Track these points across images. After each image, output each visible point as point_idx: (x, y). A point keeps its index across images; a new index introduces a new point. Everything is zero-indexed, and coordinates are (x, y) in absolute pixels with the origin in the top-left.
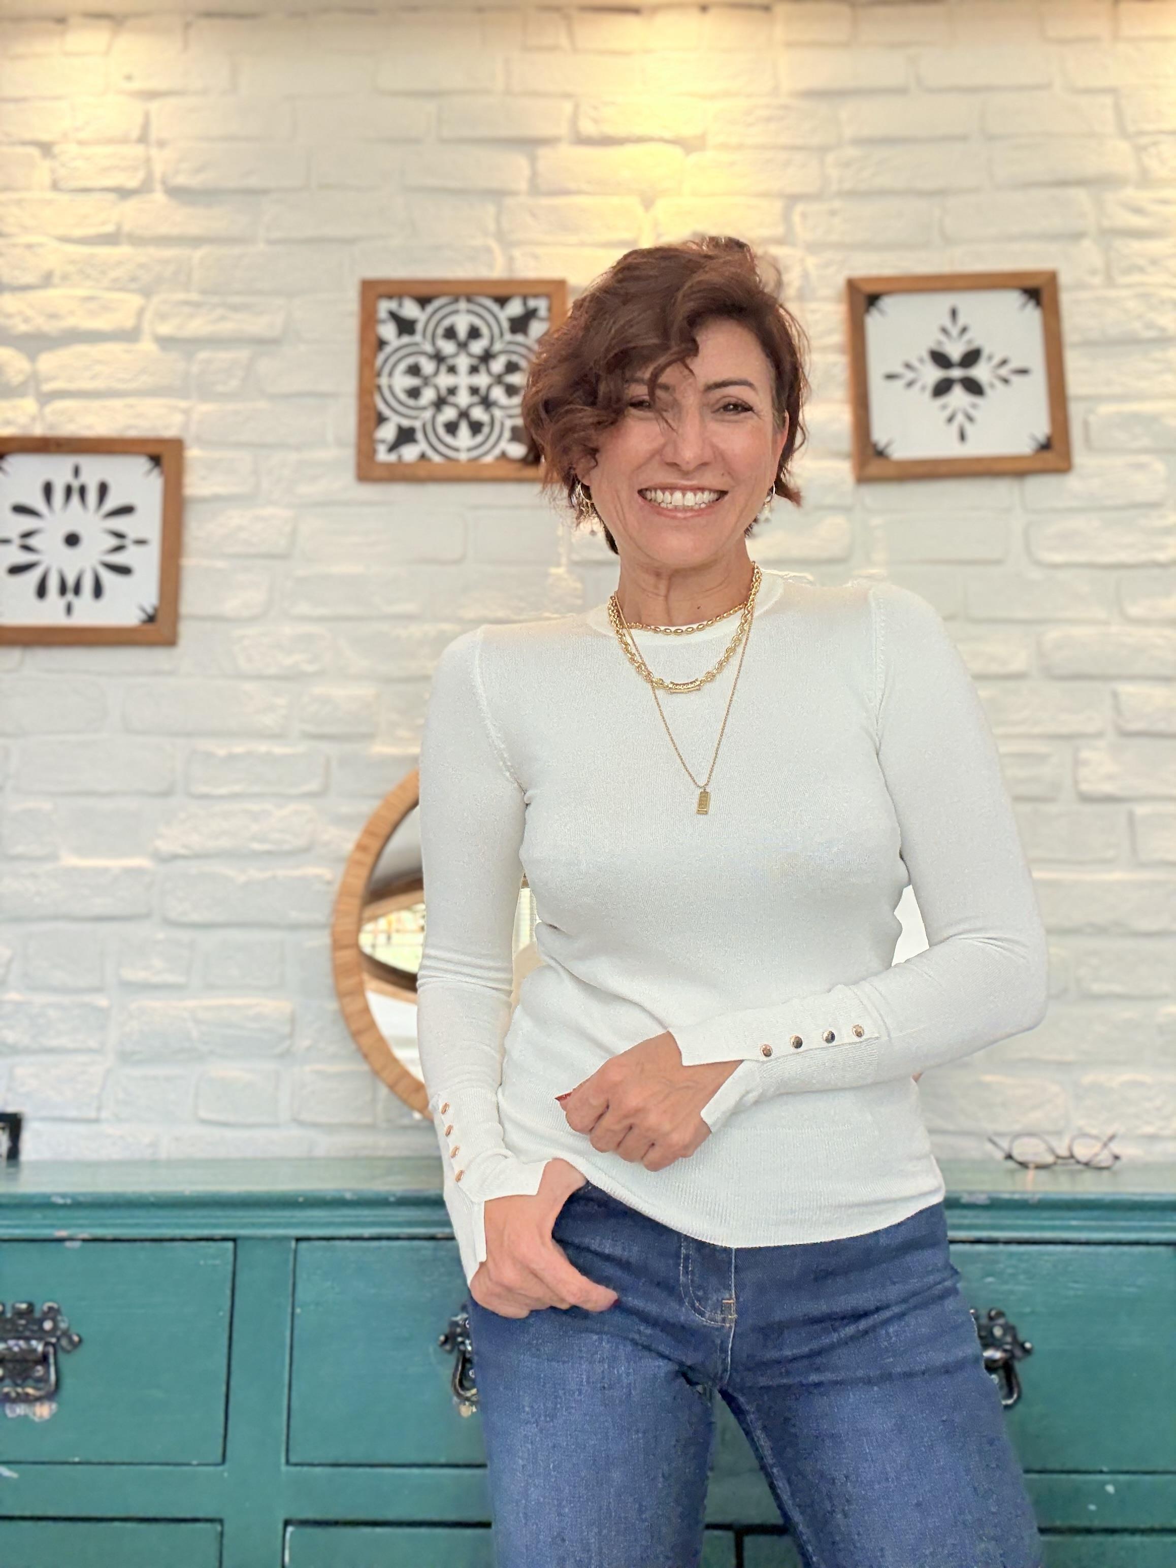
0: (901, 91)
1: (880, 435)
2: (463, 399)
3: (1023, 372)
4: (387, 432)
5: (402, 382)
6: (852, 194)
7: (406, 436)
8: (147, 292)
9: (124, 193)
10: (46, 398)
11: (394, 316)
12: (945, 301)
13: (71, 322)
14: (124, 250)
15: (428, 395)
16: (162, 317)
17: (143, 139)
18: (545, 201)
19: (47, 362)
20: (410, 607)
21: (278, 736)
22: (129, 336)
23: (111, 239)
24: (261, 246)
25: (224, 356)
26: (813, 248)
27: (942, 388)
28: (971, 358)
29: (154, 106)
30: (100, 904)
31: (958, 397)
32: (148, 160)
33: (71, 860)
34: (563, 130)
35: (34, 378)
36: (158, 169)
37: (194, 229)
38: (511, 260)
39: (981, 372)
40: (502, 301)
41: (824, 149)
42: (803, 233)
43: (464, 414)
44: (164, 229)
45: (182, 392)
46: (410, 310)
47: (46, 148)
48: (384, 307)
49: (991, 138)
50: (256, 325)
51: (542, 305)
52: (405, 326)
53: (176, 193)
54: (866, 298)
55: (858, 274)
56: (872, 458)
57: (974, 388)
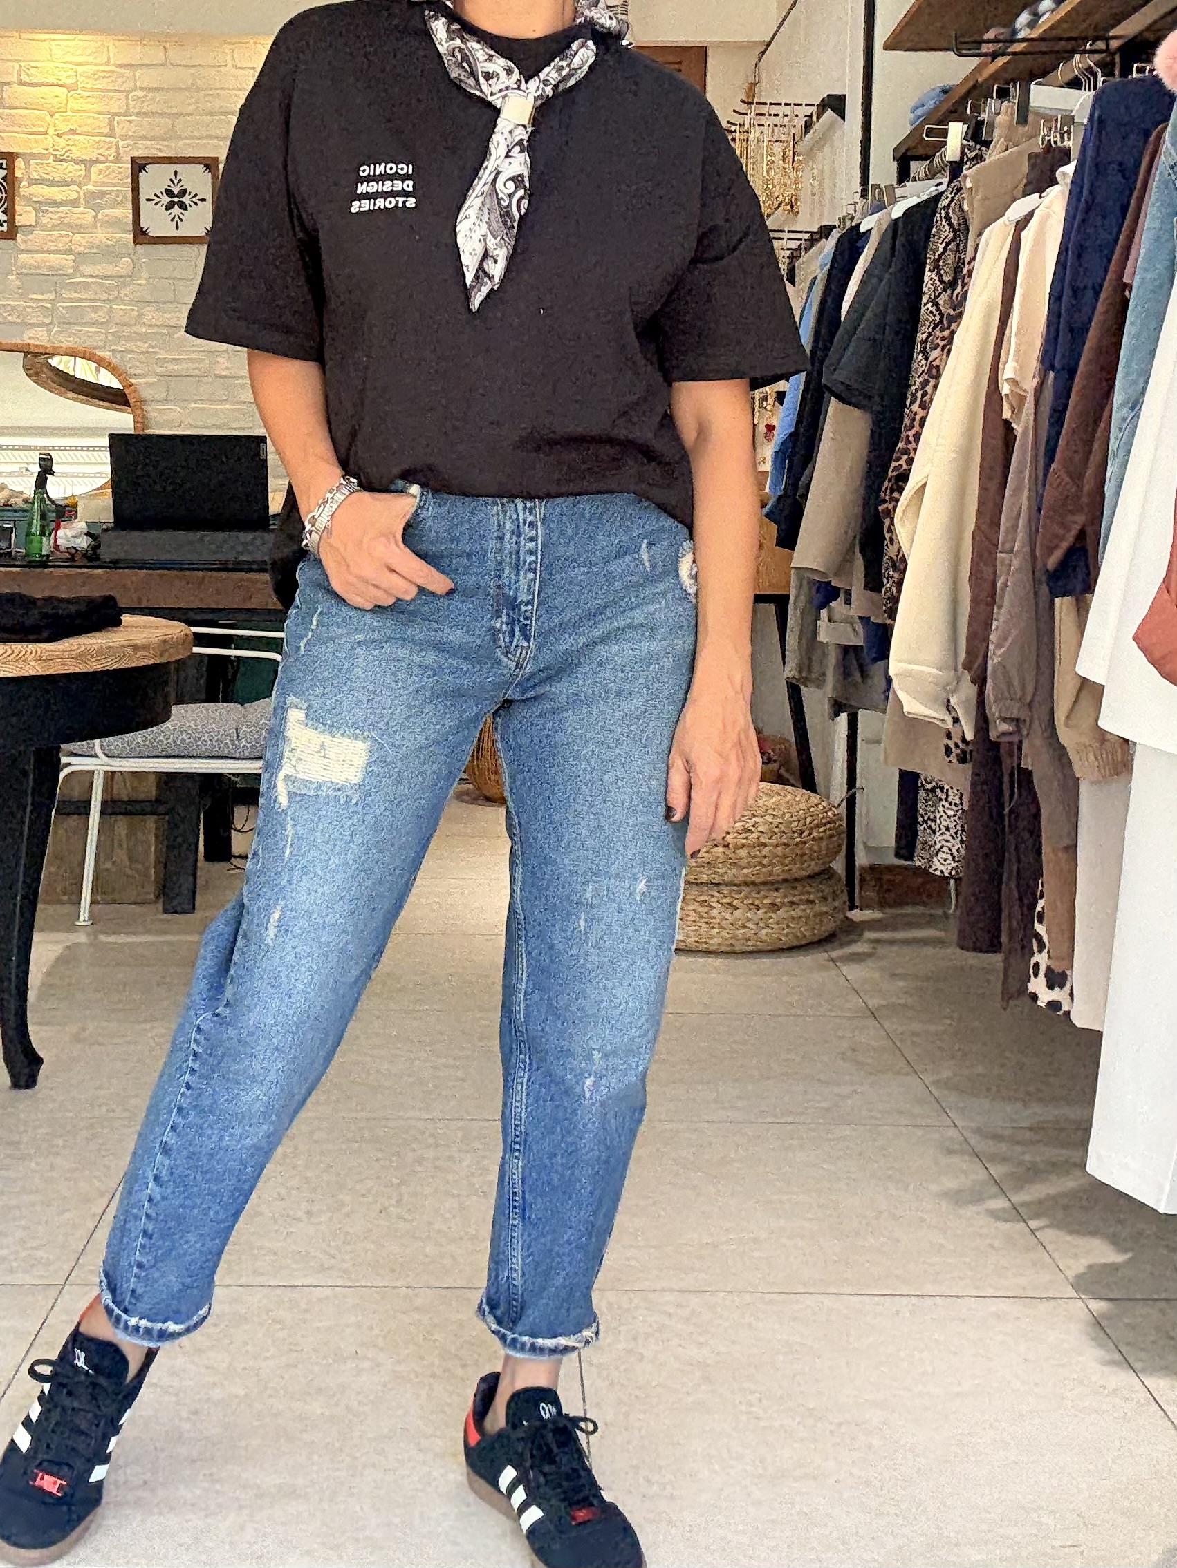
1: (144, 225)
3: (203, 199)
12: (173, 168)
27: (169, 206)
31: (176, 210)
39: (187, 199)
51: (4, 162)
54: (139, 166)
55: (136, 154)
56: (140, 235)
57: (183, 206)
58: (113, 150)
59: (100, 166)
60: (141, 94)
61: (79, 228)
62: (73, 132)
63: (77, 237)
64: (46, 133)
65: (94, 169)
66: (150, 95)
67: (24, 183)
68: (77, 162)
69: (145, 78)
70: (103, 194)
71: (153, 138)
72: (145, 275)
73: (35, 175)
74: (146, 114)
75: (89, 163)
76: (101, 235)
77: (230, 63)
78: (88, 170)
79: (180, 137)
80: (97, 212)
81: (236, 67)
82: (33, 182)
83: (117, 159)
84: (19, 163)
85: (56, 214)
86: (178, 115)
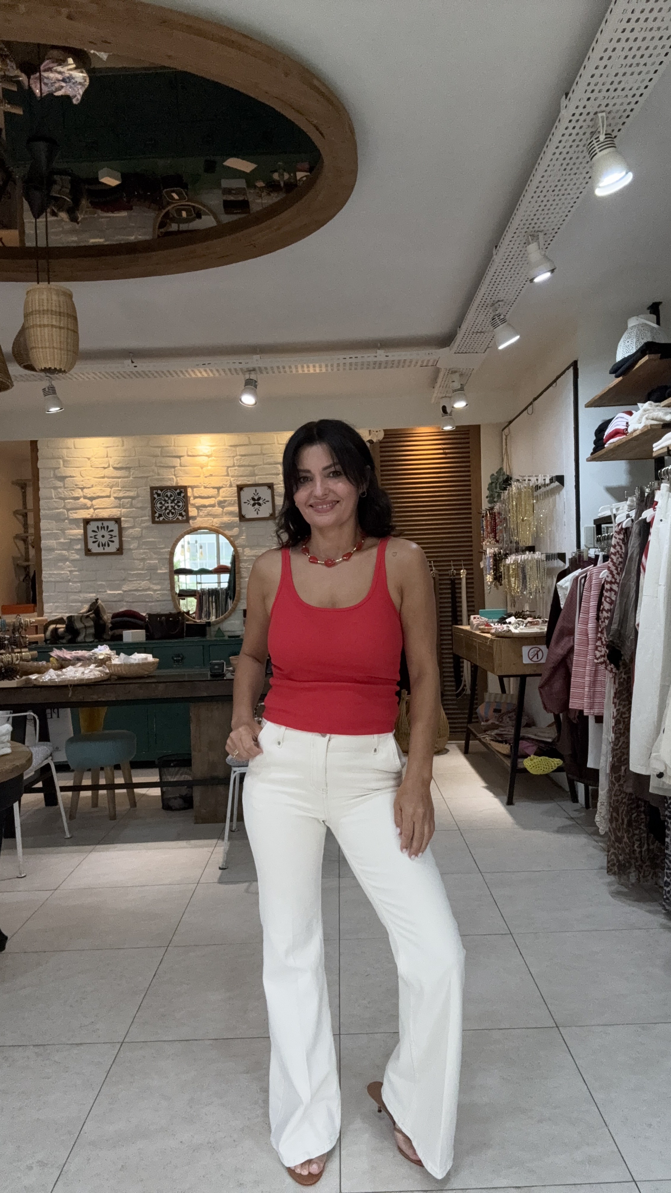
0: (247, 445)
1: (243, 513)
2: (170, 508)
3: (268, 501)
4: (157, 515)
5: (159, 505)
6: (239, 466)
7: (160, 515)
8: (111, 488)
9: (105, 468)
10: (95, 509)
11: (157, 493)
12: (254, 488)
13: (98, 494)
14: (106, 479)
15: (164, 508)
16: (114, 493)
17: (107, 457)
18: (183, 468)
19: (94, 502)
20: (163, 546)
21: (142, 570)
22: (109, 497)
23: (103, 477)
24: (131, 478)
25: (127, 500)
26: (232, 476)
27: (254, 505)
28: (259, 499)
29: (108, 449)
30: (115, 599)
31: (257, 506)
32: (109, 461)
33: (109, 592)
34: (185, 454)
35: (92, 506)
36: (111, 464)
37: (118, 475)
38: (177, 480)
39: (261, 501)
40: (176, 490)
41: (234, 457)
42: (230, 474)
43: (170, 511)
44: (113, 475)
45: (119, 508)
46: (159, 492)
47: (89, 459)
48: (155, 491)
49: (264, 454)
50: (132, 494)
51: (183, 490)
52: (159, 495)
53: (115, 468)
54: (240, 488)
55: (239, 483)
56: (242, 518)
57: (260, 504)
58: (228, 484)
59: (223, 489)
60: (239, 457)
61: (215, 516)
62: (211, 475)
63: (215, 520)
64: (199, 477)
65: (221, 491)
66: (243, 458)
67: (192, 498)
68: (214, 488)
69: (241, 450)
70: (225, 501)
71: (245, 476)
72: (244, 534)
73: (196, 495)
74: (242, 466)
75: (219, 488)
76: (226, 519)
77: (276, 443)
78: (218, 491)
79: (257, 475)
80: (223, 509)
81: (279, 444)
82: (195, 498)
83: (231, 486)
84: (189, 490)
85: (205, 511)
86: (255, 466)
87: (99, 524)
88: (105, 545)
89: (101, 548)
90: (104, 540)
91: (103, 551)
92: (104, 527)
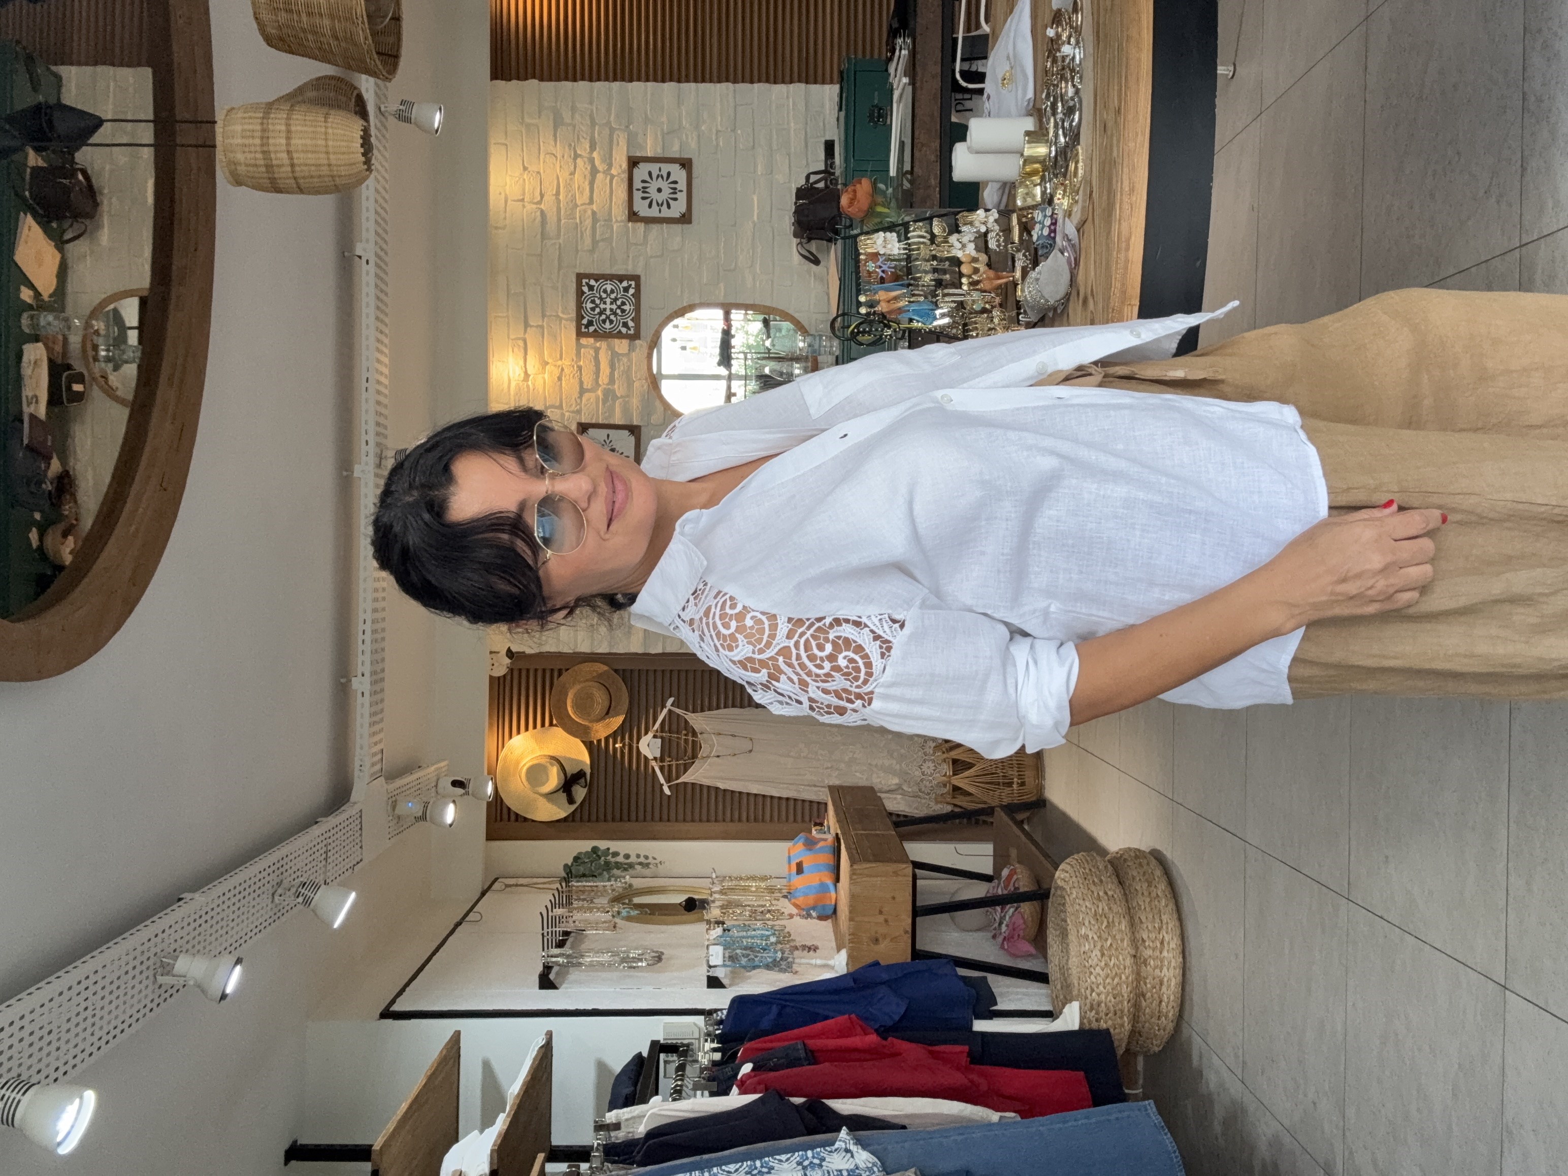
87: (637, 195)
88: (675, 189)
89: (678, 195)
90: (666, 192)
91: (685, 193)
92: (644, 188)
